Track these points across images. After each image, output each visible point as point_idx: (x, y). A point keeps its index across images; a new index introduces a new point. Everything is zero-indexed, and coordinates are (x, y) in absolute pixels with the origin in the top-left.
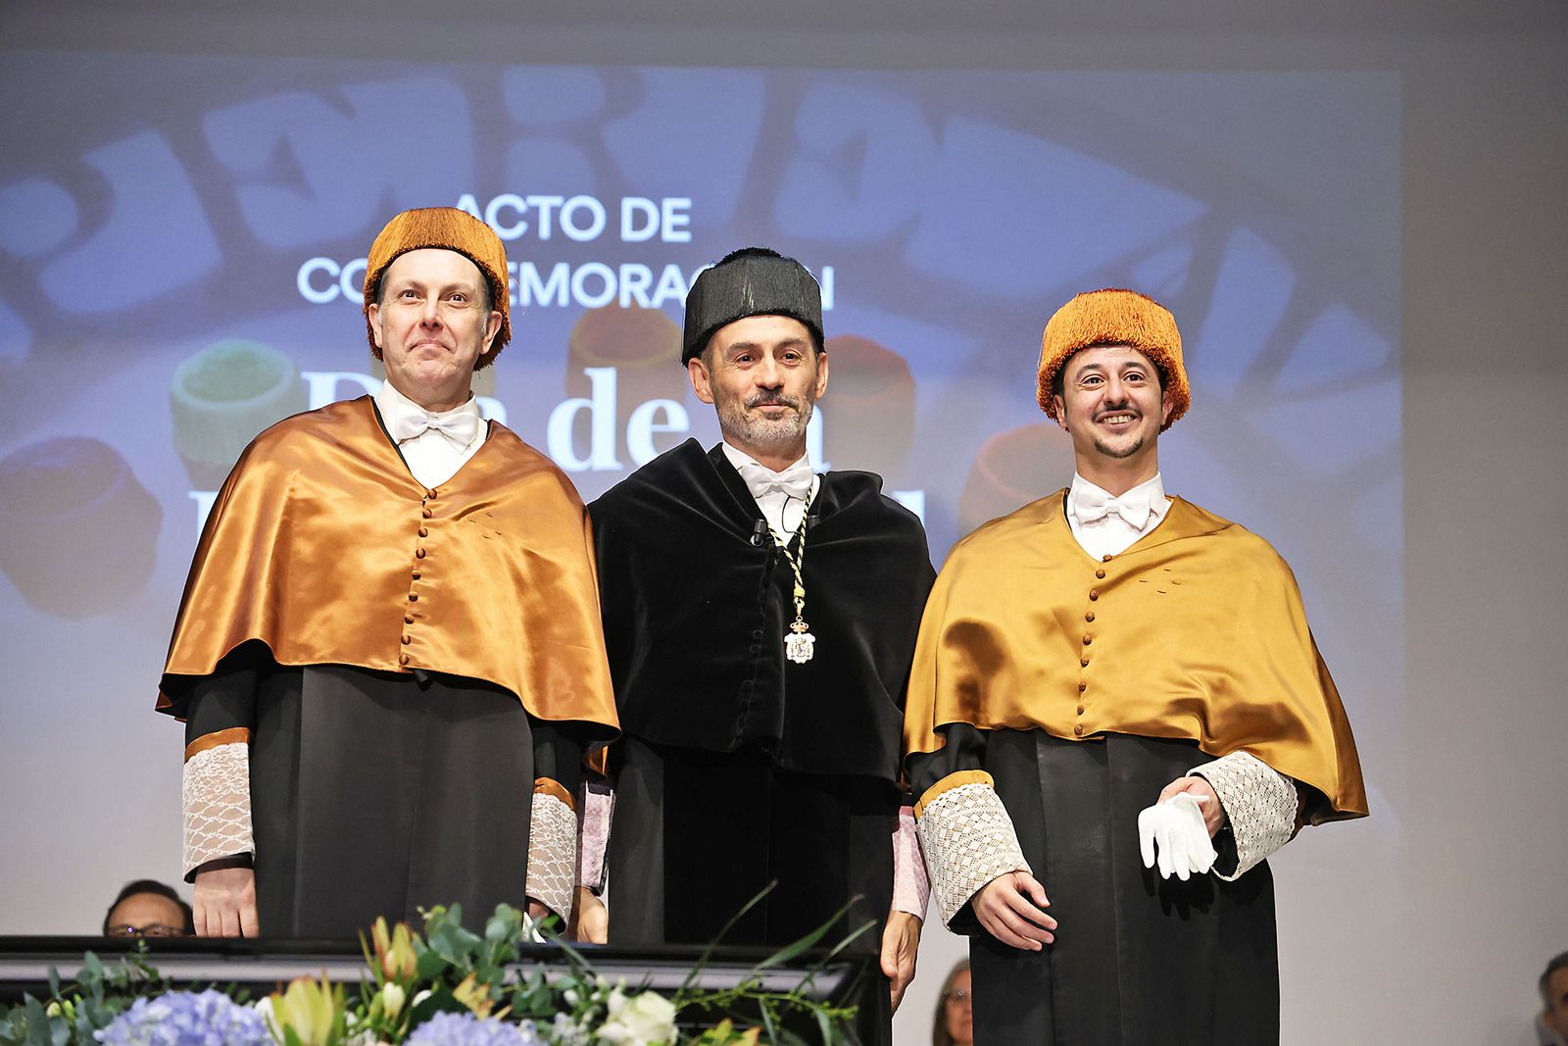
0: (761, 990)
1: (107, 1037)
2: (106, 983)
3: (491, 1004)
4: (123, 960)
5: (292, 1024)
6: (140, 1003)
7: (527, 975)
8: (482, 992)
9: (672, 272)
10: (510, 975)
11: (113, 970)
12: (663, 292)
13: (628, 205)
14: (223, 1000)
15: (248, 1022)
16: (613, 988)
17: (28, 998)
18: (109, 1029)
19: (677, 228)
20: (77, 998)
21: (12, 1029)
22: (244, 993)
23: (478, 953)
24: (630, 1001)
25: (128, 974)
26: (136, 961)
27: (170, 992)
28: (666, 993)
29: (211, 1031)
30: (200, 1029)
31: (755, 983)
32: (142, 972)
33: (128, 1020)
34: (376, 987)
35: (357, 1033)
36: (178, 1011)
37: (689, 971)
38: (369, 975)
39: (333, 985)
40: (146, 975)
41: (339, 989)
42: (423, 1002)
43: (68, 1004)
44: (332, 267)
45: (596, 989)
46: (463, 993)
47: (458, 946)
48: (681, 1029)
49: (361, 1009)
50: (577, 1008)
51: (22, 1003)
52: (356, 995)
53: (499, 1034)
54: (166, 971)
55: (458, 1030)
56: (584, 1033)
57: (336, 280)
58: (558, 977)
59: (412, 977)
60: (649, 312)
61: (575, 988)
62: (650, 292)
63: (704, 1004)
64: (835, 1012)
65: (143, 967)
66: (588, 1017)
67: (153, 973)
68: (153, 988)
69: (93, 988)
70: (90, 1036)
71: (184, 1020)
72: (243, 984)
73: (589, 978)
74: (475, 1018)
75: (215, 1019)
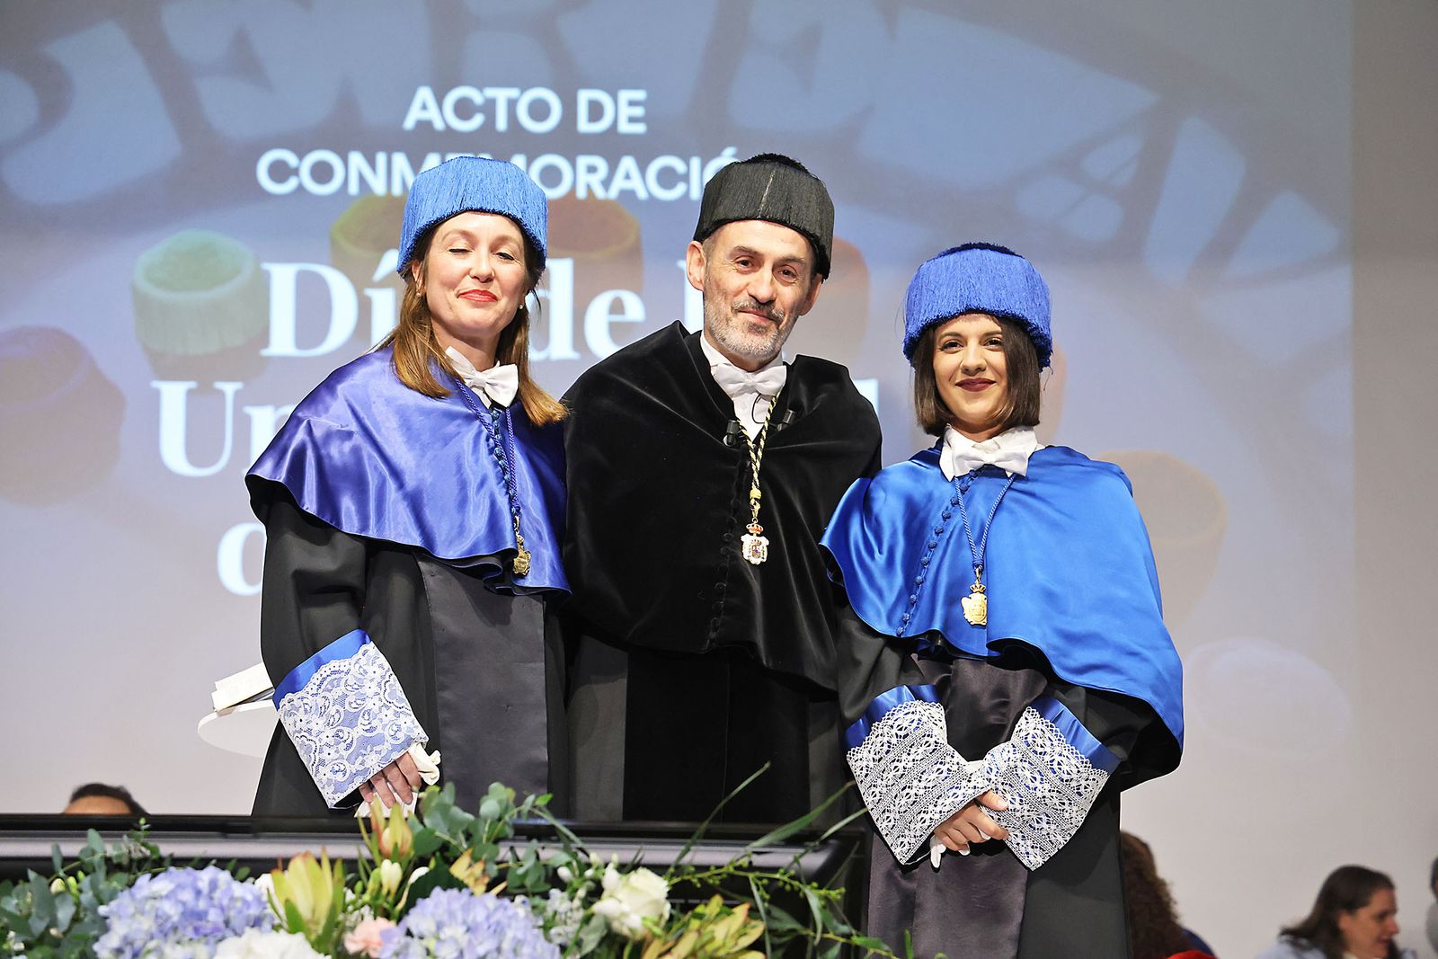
0: (751, 868)
1: (111, 912)
2: (108, 860)
3: (487, 880)
4: (125, 837)
5: (293, 899)
6: (144, 879)
7: (521, 853)
8: (478, 868)
9: (628, 163)
10: (504, 852)
11: (114, 849)
12: (619, 184)
13: (584, 96)
14: (225, 876)
15: (249, 898)
16: (606, 865)
17: (32, 875)
18: (113, 904)
19: (632, 120)
20: (81, 874)
21: (17, 905)
22: (244, 871)
23: (471, 831)
24: (624, 878)
25: (130, 852)
26: (137, 840)
27: (172, 869)
28: (659, 869)
29: (214, 906)
30: (202, 905)
31: (744, 862)
32: (143, 849)
33: (132, 896)
34: (372, 864)
35: (355, 910)
36: (180, 887)
37: (683, 848)
38: (366, 853)
39: (332, 862)
40: (148, 853)
41: (338, 866)
42: (420, 878)
43: (71, 880)
44: (290, 158)
45: (589, 866)
46: (459, 869)
47: (453, 825)
48: (673, 906)
49: (359, 886)
50: (571, 884)
51: (27, 880)
52: (354, 872)
53: (496, 909)
54: (167, 849)
55: (456, 906)
56: (578, 909)
57: (296, 172)
58: (553, 854)
59: (409, 853)
60: (605, 204)
61: (568, 865)
62: (606, 183)
63: (695, 881)
64: (823, 892)
65: (143, 845)
66: (582, 893)
67: (154, 850)
68: (156, 865)
69: (96, 865)
70: (95, 912)
71: (187, 896)
72: (242, 861)
73: (581, 855)
74: (472, 894)
75: (217, 895)
